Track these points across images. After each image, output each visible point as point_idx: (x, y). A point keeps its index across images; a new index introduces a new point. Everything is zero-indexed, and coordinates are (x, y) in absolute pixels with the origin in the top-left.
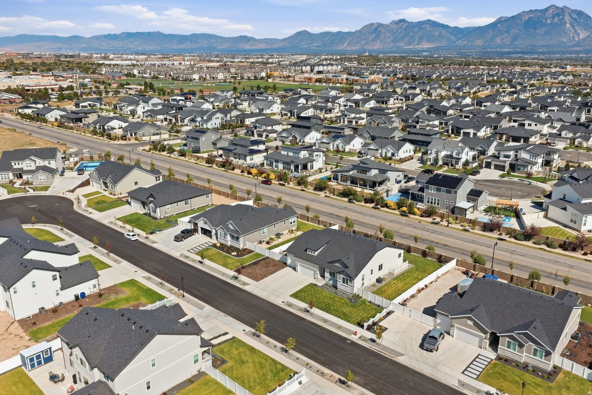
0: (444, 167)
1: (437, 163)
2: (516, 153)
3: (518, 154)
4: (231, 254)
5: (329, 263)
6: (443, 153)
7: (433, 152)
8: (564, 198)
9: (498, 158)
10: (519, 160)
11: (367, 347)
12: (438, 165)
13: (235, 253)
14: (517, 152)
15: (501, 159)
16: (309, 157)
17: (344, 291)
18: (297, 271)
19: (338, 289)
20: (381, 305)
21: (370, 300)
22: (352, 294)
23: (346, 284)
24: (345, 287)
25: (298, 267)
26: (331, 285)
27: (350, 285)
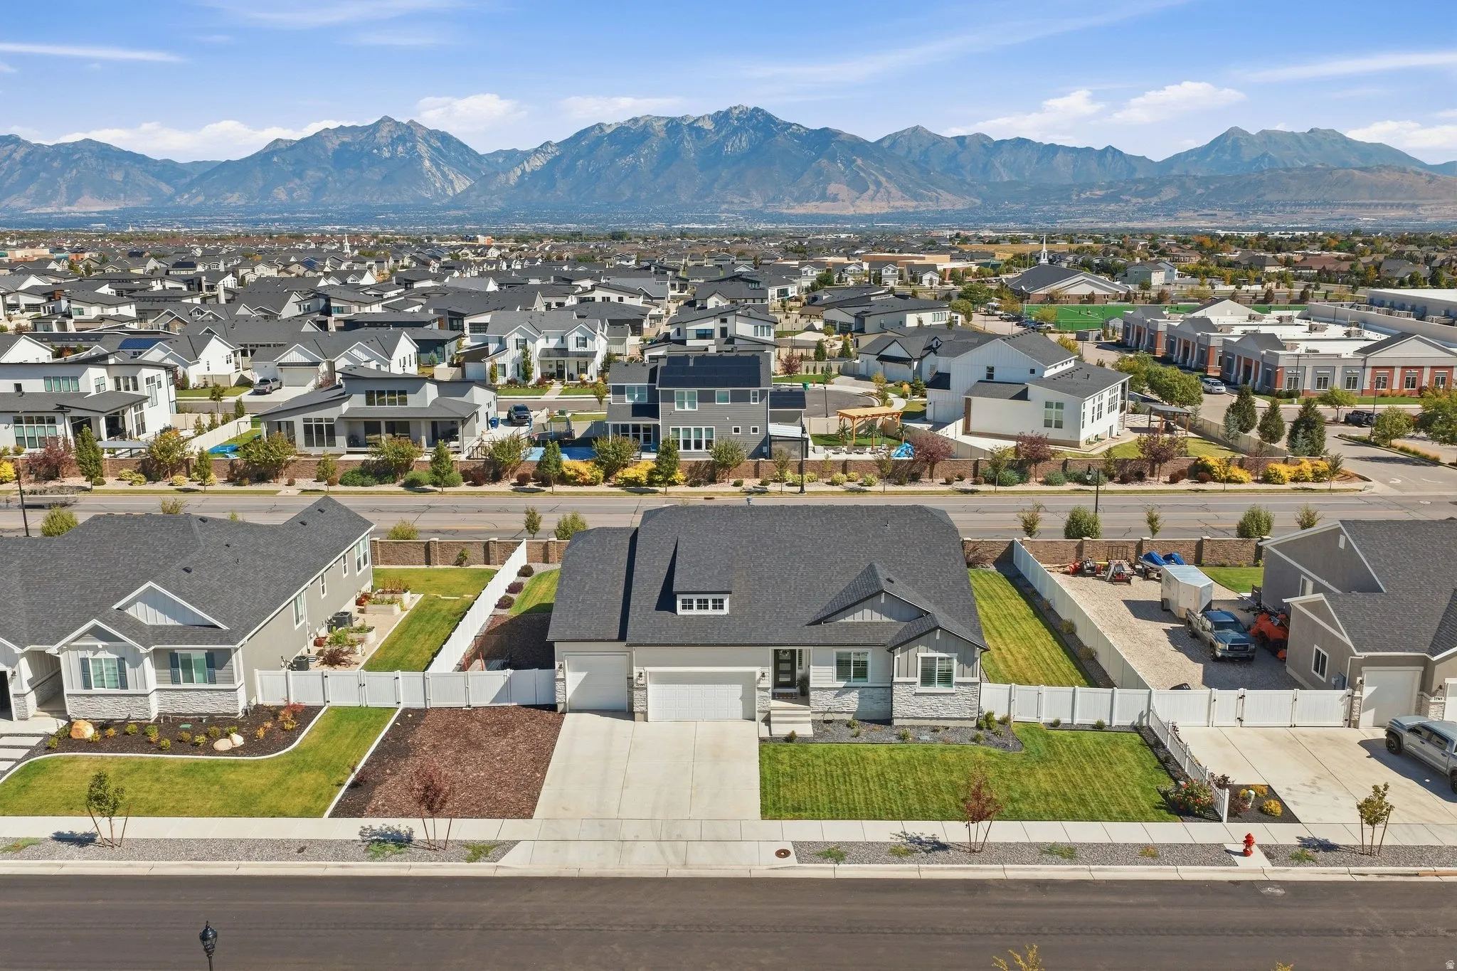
0: (551, 384)
1: (527, 377)
2: (724, 325)
3: (728, 325)
4: (213, 752)
5: (818, 622)
6: (540, 345)
7: (511, 343)
8: (990, 376)
9: (683, 342)
10: (737, 342)
11: (1348, 878)
12: (532, 382)
13: (238, 740)
14: (724, 321)
15: (689, 343)
16: (120, 389)
17: (931, 719)
18: (645, 714)
19: (896, 722)
20: (1107, 722)
21: (1051, 720)
22: (972, 719)
23: (938, 688)
24: (934, 700)
25: (646, 699)
26: (849, 717)
27: (964, 684)
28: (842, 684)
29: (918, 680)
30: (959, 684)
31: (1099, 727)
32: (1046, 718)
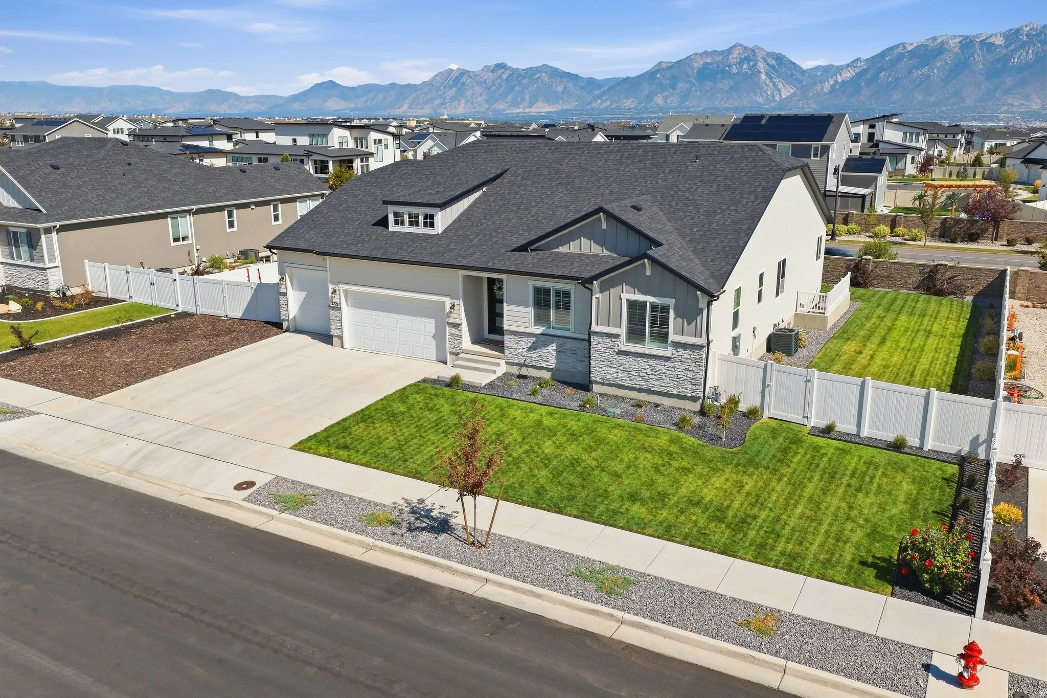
2: (872, 131)
3: (876, 131)
5: (523, 248)
14: (872, 126)
16: (357, 147)
17: (640, 390)
18: (341, 338)
19: (596, 388)
20: (913, 441)
21: (823, 424)
22: (694, 399)
23: (650, 347)
24: (643, 364)
25: (340, 321)
26: (547, 375)
27: (685, 346)
28: (539, 330)
29: (623, 331)
30: (677, 345)
31: (898, 446)
32: (815, 421)
